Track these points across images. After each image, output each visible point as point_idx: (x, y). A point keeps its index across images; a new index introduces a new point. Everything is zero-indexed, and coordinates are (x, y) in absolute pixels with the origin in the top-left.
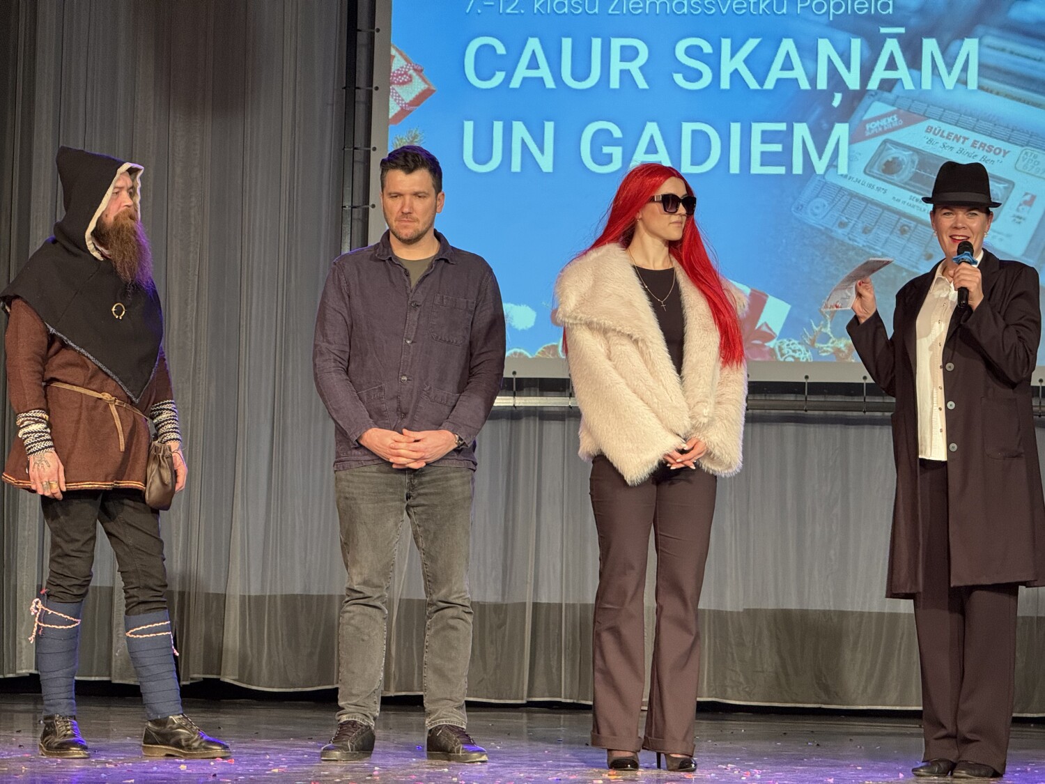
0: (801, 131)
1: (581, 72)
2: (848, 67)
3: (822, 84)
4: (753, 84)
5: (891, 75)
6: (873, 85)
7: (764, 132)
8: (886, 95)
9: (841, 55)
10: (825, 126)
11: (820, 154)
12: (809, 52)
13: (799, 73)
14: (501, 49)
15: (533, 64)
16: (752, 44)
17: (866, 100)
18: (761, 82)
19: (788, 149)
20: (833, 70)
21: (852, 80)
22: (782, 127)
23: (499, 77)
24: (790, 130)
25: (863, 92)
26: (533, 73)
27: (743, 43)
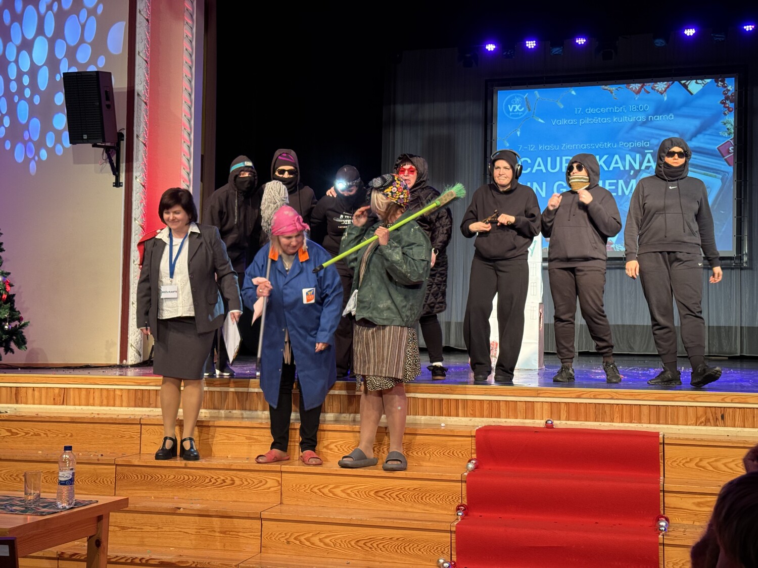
0: (621, 182)
1: (554, 167)
2: (635, 163)
3: (627, 168)
4: (606, 169)
5: (649, 164)
6: (643, 168)
7: (609, 183)
8: (647, 171)
9: (633, 159)
10: (628, 180)
11: (627, 188)
12: (623, 159)
13: (620, 165)
14: (529, 161)
15: (539, 165)
16: (605, 157)
17: (641, 172)
18: (608, 168)
19: (617, 188)
20: (631, 164)
21: (637, 167)
22: (615, 181)
23: (529, 169)
24: (618, 182)
25: (640, 170)
26: (539, 168)
27: (603, 156)
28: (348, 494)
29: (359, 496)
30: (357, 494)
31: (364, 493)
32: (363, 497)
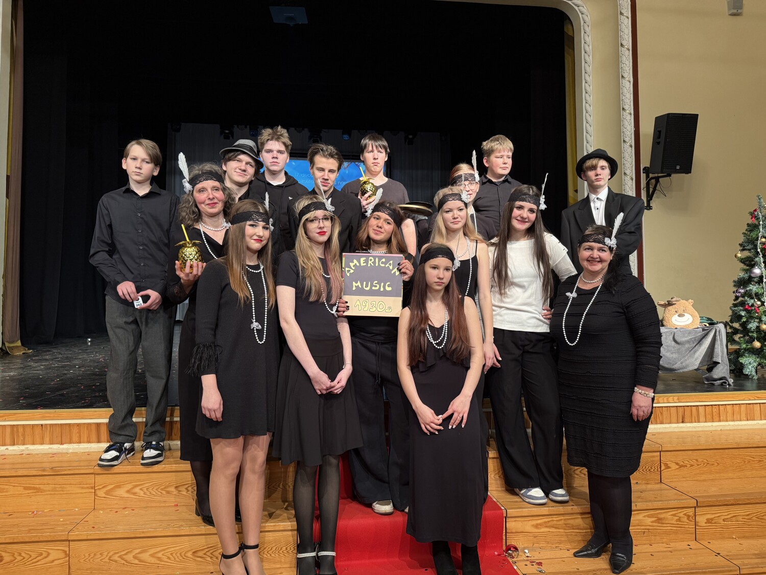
28: (159, 559)
29: (173, 559)
30: (171, 556)
31: (178, 555)
32: (178, 560)
